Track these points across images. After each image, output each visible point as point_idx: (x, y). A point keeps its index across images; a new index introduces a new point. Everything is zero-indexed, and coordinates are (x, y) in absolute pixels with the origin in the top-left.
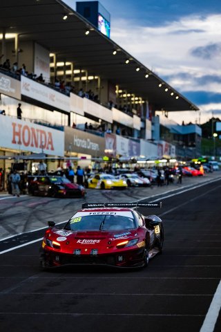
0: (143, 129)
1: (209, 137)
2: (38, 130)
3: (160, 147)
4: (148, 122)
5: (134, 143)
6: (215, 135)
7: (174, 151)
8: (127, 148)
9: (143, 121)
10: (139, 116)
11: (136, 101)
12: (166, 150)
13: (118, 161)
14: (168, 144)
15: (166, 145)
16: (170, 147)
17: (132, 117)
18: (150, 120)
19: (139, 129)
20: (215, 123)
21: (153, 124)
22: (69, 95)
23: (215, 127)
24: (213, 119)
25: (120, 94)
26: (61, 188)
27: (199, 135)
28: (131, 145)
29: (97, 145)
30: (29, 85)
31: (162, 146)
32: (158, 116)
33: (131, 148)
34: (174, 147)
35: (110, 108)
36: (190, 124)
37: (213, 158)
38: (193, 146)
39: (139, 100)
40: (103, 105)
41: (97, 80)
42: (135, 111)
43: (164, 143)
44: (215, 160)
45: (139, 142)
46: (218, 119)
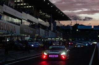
0: (50, 27)
2: (10, 25)
3: (56, 34)
4: (52, 24)
5: (47, 31)
6: (77, 30)
8: (44, 33)
9: (50, 24)
10: (48, 22)
11: (47, 16)
12: (59, 35)
13: (40, 38)
14: (60, 33)
17: (46, 22)
19: (48, 27)
20: (77, 26)
21: (54, 25)
22: (22, 13)
23: (77, 27)
25: (41, 13)
26: (19, 47)
27: (71, 30)
28: (45, 33)
29: (32, 32)
30: (6, 8)
32: (56, 22)
33: (46, 33)
34: (62, 34)
35: (38, 18)
36: (68, 25)
37: (76, 39)
39: (48, 16)
40: (35, 17)
41: (33, 7)
42: (47, 20)
43: (58, 32)
44: (77, 40)
45: (49, 31)
46: (78, 24)
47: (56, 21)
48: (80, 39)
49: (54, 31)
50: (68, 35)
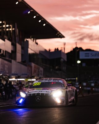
0: (14, 52)
1: (73, 65)
3: (30, 68)
4: (19, 47)
6: (79, 62)
7: (42, 73)
9: (14, 45)
11: (7, 28)
12: (35, 71)
14: (37, 66)
15: (35, 67)
16: (39, 69)
17: (4, 40)
18: (20, 44)
19: (10, 52)
20: (78, 52)
21: (22, 48)
24: (76, 48)
27: (64, 61)
31: (31, 67)
34: (41, 69)
38: (60, 70)
39: (9, 27)
42: (6, 37)
43: (33, 65)
45: (11, 62)
46: (81, 49)
47: (28, 40)
48: (85, 84)
49: (23, 62)
50: (58, 72)
